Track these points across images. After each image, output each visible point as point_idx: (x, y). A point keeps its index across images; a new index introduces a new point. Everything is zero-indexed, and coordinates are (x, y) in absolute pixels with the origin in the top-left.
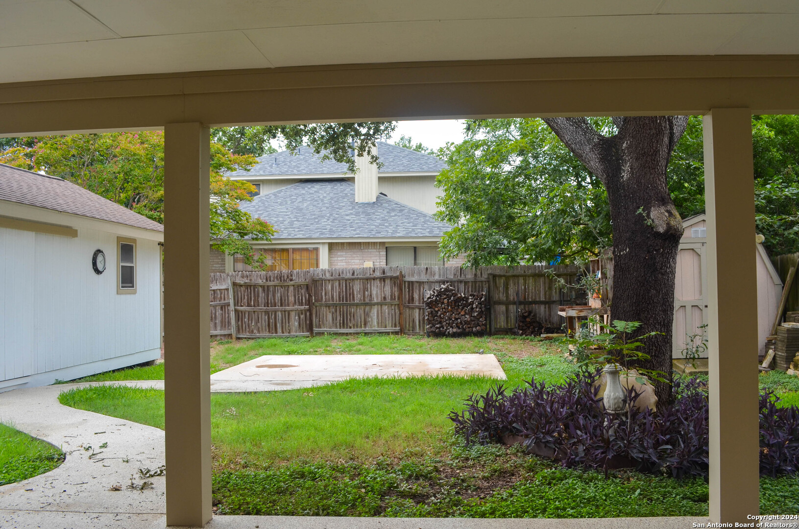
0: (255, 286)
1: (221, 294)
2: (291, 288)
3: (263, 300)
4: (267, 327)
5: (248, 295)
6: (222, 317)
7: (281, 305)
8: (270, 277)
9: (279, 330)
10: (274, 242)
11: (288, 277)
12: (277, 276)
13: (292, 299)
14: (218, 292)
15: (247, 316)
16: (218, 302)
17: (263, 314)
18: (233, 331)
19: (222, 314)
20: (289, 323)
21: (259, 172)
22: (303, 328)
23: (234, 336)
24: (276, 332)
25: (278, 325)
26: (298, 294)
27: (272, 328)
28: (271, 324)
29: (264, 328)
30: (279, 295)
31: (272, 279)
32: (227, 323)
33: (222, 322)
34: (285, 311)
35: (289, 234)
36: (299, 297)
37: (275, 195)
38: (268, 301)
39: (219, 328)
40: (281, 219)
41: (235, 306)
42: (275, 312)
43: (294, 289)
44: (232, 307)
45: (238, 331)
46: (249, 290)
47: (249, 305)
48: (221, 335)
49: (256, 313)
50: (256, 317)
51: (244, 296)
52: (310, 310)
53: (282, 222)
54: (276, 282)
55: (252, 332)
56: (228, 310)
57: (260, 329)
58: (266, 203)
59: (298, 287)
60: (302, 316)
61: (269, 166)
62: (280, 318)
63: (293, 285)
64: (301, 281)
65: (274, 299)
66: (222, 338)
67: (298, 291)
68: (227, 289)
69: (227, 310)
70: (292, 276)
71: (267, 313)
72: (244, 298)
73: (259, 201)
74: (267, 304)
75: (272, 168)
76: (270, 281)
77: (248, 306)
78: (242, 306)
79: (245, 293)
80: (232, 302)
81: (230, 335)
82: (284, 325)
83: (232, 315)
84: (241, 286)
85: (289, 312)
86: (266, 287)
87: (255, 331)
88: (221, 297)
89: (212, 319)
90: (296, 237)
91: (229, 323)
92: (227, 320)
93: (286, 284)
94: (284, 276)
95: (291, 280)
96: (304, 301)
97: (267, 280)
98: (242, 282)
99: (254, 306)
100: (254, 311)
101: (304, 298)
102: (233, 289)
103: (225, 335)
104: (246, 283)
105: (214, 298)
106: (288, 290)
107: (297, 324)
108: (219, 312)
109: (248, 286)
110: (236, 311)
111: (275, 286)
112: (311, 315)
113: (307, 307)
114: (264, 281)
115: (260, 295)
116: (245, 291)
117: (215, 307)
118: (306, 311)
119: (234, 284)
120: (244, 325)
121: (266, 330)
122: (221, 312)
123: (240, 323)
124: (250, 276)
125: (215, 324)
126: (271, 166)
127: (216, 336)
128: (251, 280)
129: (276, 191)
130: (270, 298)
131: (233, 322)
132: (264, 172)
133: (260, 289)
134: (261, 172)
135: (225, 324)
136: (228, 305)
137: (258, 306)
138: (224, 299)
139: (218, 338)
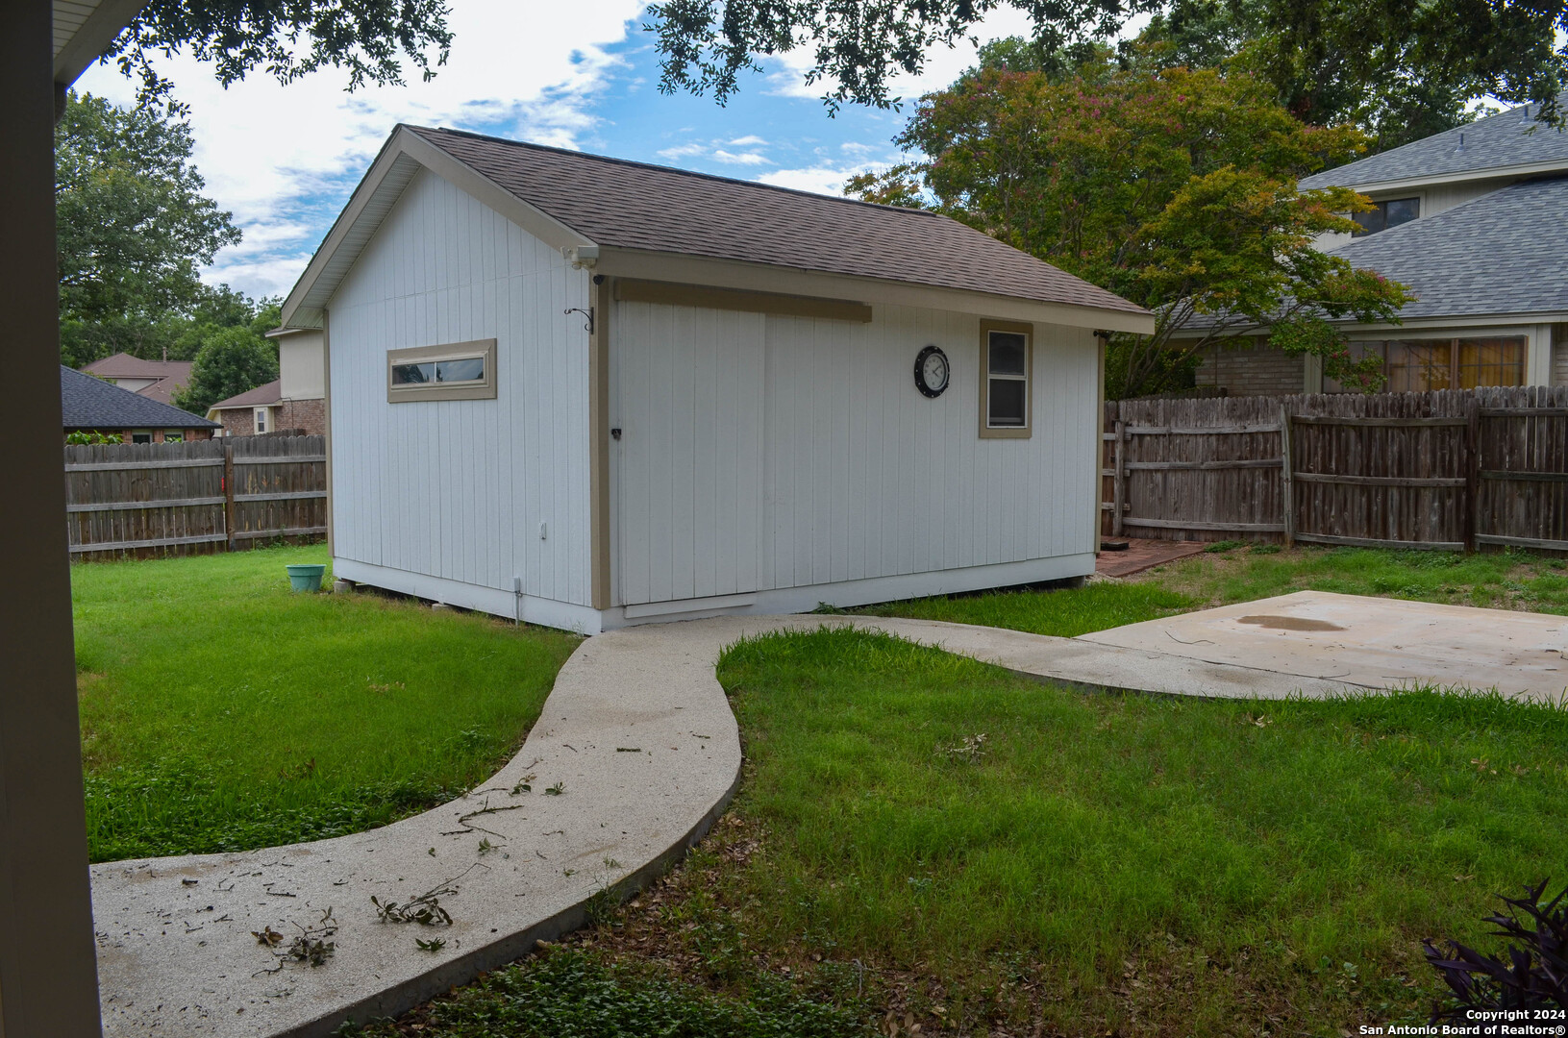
0: (1341, 427)
1: (1266, 443)
2: (1426, 435)
3: (1359, 459)
4: (1365, 522)
5: (1323, 448)
6: (1267, 493)
7: (1400, 473)
8: (1376, 406)
9: (1393, 531)
10: (1406, 326)
11: (1419, 408)
12: (1393, 404)
13: (1425, 459)
14: (1261, 437)
15: (1320, 494)
16: (1259, 461)
17: (1358, 491)
18: (1287, 526)
19: (1267, 487)
20: (1416, 516)
21: (1417, 169)
22: (1449, 530)
23: (1289, 536)
24: (1386, 535)
25: (1391, 519)
26: (1442, 449)
27: (1375, 525)
28: (1374, 515)
29: (1357, 523)
30: (1395, 448)
31: (1380, 411)
32: (1275, 508)
33: (1265, 504)
34: (1408, 488)
35: (1455, 307)
36: (1443, 456)
37: (1446, 218)
38: (1369, 461)
39: (1258, 517)
40: (1445, 272)
41: (1294, 469)
42: (1386, 488)
43: (1433, 436)
44: (1286, 473)
45: (1300, 524)
46: (1327, 436)
47: (1325, 470)
48: (1262, 533)
49: (1341, 490)
50: (1341, 497)
51: (1316, 448)
52: (1468, 488)
53: (1445, 279)
54: (1390, 419)
55: (1331, 531)
56: (1280, 479)
57: (1349, 528)
58: (1421, 239)
59: (1443, 431)
60: (1449, 503)
61: (1445, 155)
62: (1396, 503)
63: (1431, 427)
64: (1452, 417)
65: (1384, 458)
66: (1265, 538)
67: (1443, 441)
68: (1278, 433)
69: (1276, 479)
70: (1428, 404)
71: (1365, 489)
72: (1316, 454)
73: (1405, 236)
74: (1366, 470)
75: (1450, 158)
76: (1376, 415)
77: (1323, 472)
78: (1309, 471)
79: (1317, 442)
80: (1286, 460)
81: (1280, 535)
82: (1404, 519)
83: (1288, 488)
84: (1309, 425)
85: (1418, 490)
86: (1365, 431)
87: (1337, 529)
88: (1265, 448)
89: (1244, 498)
90: (1469, 312)
91: (1281, 506)
92: (1276, 502)
93: (1413, 423)
94: (1408, 406)
95: (1427, 414)
96: (1456, 465)
97: (1368, 414)
98: (1312, 418)
99: (1337, 472)
100: (1337, 485)
101: (1455, 458)
102: (1292, 432)
103: (1270, 534)
104: (1318, 419)
105: (1251, 451)
106: (1417, 438)
107: (1435, 519)
108: (1260, 482)
109: (1323, 427)
110: (1297, 482)
111: (1387, 428)
112: (1471, 499)
113: (1462, 480)
114: (1363, 415)
115: (1352, 448)
116: (1317, 438)
117: (1252, 469)
118: (1458, 488)
119: (1294, 422)
120: (1313, 515)
121: (1361, 529)
122: (1265, 482)
123: (1304, 508)
124: (1330, 403)
125: (1252, 507)
126: (1449, 155)
127: (1252, 533)
128: (1331, 413)
129: (1451, 209)
130: (1373, 453)
131: (1288, 505)
132: (1429, 169)
133: (1353, 435)
134: (1423, 170)
135: (1272, 509)
136: (1281, 468)
137: (1346, 472)
138: (1273, 455)
139: (1256, 539)
